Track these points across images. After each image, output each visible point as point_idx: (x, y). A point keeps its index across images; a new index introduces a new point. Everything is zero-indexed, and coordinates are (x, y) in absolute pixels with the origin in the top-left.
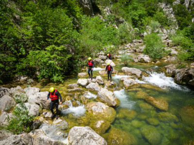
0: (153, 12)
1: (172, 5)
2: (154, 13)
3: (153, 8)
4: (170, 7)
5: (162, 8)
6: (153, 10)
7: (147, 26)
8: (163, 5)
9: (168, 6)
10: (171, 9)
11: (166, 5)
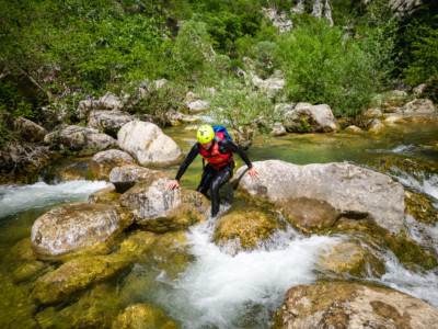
0: (254, 25)
1: (290, 14)
2: (255, 29)
3: (252, 16)
4: (287, 19)
5: (271, 18)
6: (254, 20)
7: (245, 58)
8: (272, 14)
9: (283, 16)
10: (290, 22)
11: (279, 13)
